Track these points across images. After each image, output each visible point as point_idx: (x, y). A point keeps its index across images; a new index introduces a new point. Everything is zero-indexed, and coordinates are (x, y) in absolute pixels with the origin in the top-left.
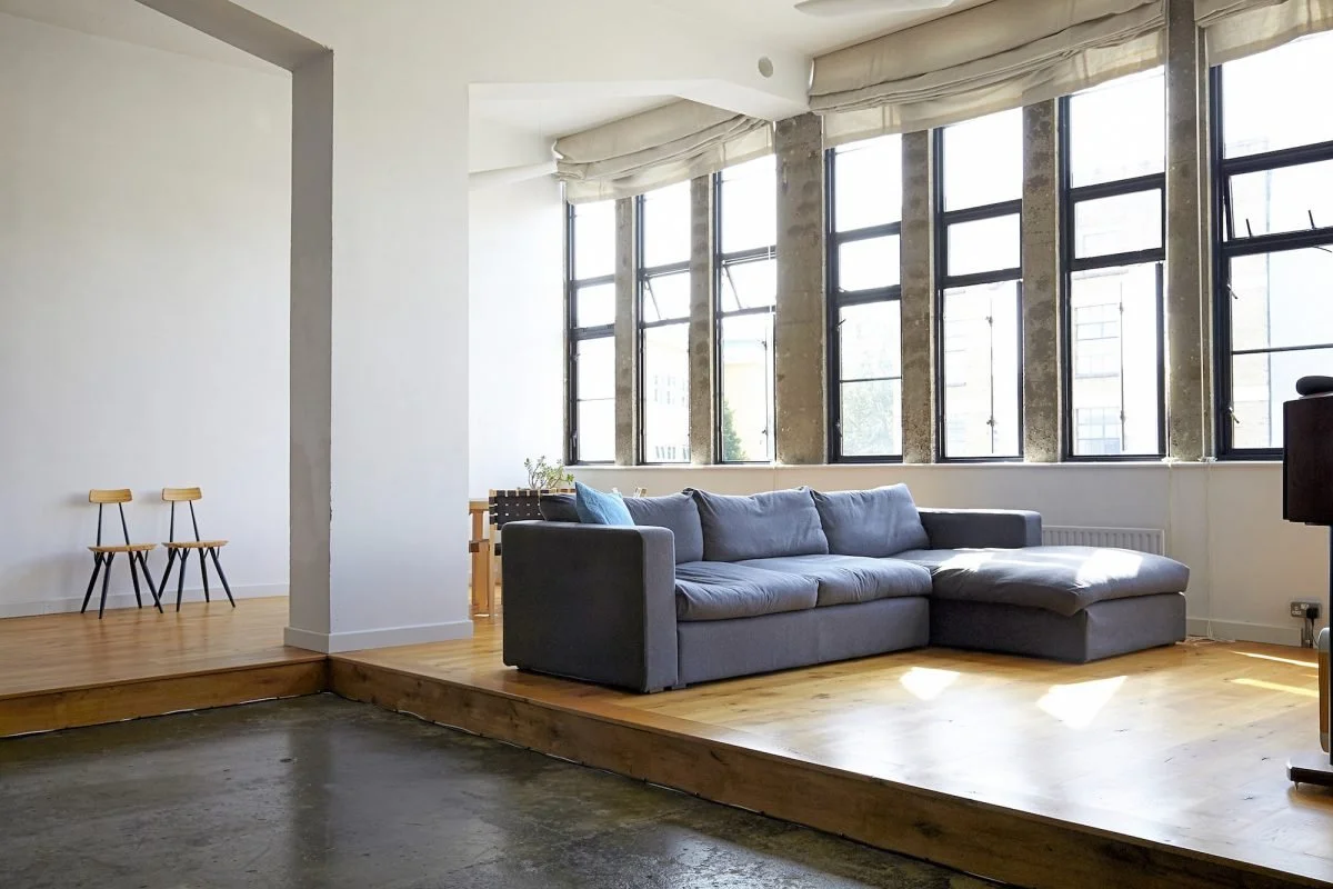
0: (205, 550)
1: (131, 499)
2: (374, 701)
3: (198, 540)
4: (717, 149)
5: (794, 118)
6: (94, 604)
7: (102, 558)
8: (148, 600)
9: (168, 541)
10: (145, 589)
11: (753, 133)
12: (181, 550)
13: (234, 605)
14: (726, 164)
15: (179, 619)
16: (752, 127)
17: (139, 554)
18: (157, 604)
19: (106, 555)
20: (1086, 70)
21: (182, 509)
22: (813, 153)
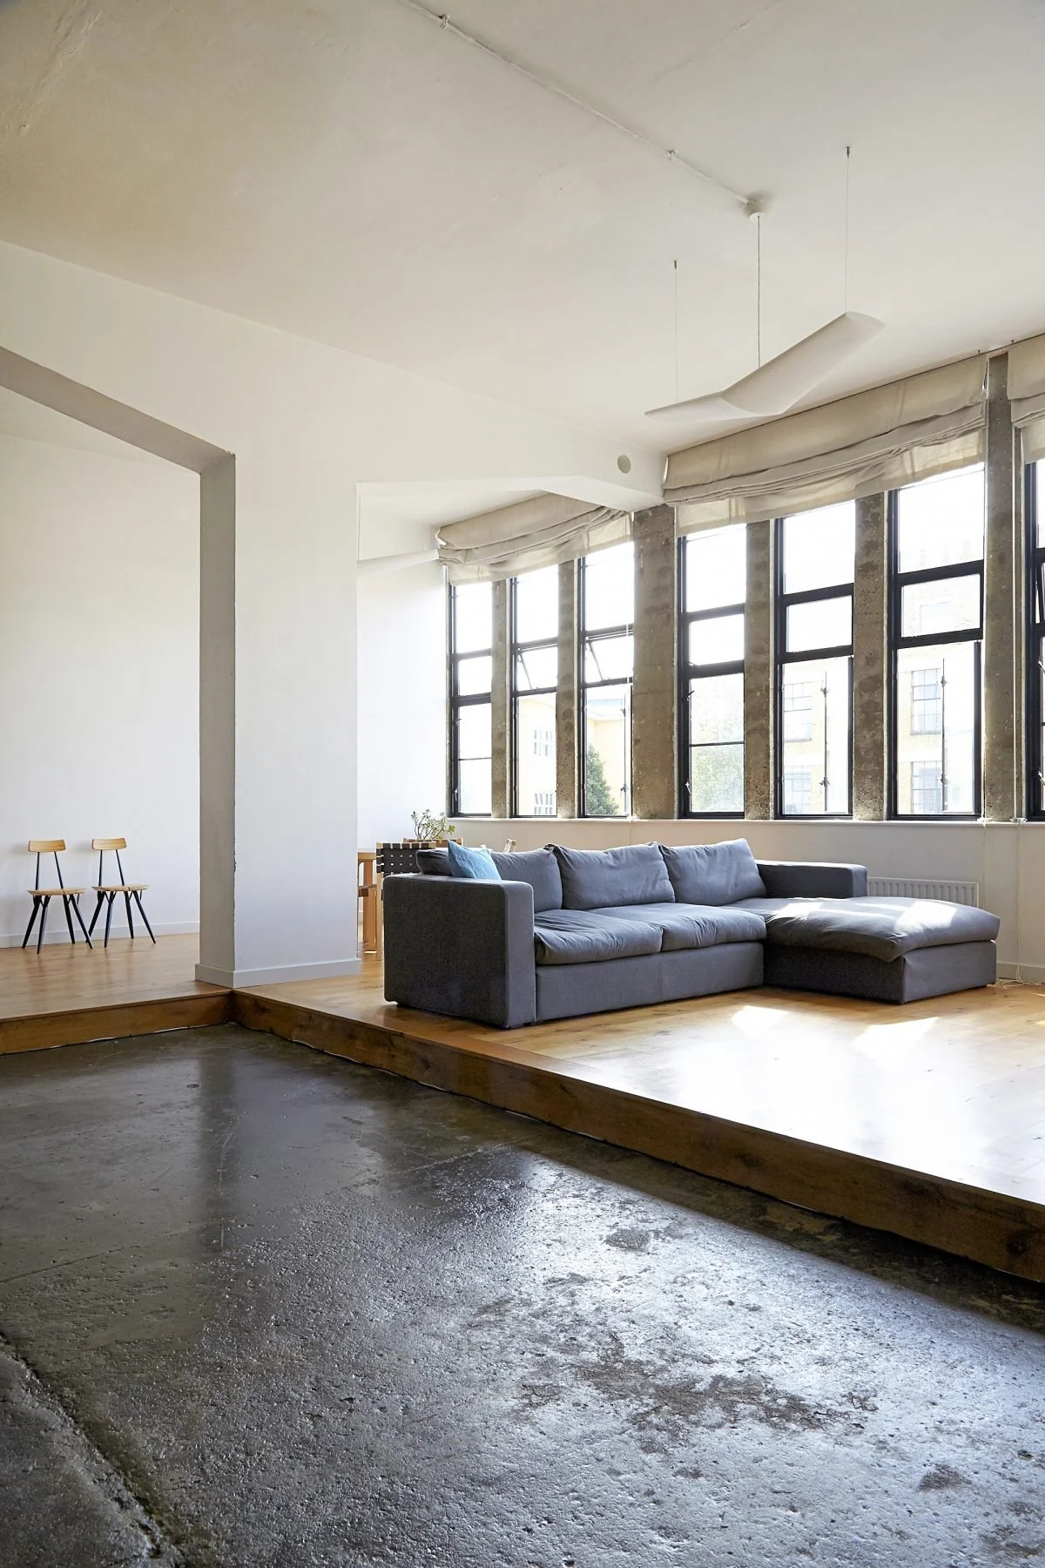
0: (129, 893)
1: (65, 849)
2: (272, 1032)
3: (123, 884)
4: (581, 537)
5: (650, 509)
6: (33, 940)
7: (40, 901)
8: (80, 938)
9: (97, 885)
10: (77, 930)
11: (613, 523)
12: (108, 893)
13: (155, 942)
14: (589, 550)
15: (106, 954)
16: (612, 517)
17: (72, 897)
18: (88, 941)
19: (43, 898)
20: (913, 466)
21: (109, 857)
22: (667, 540)
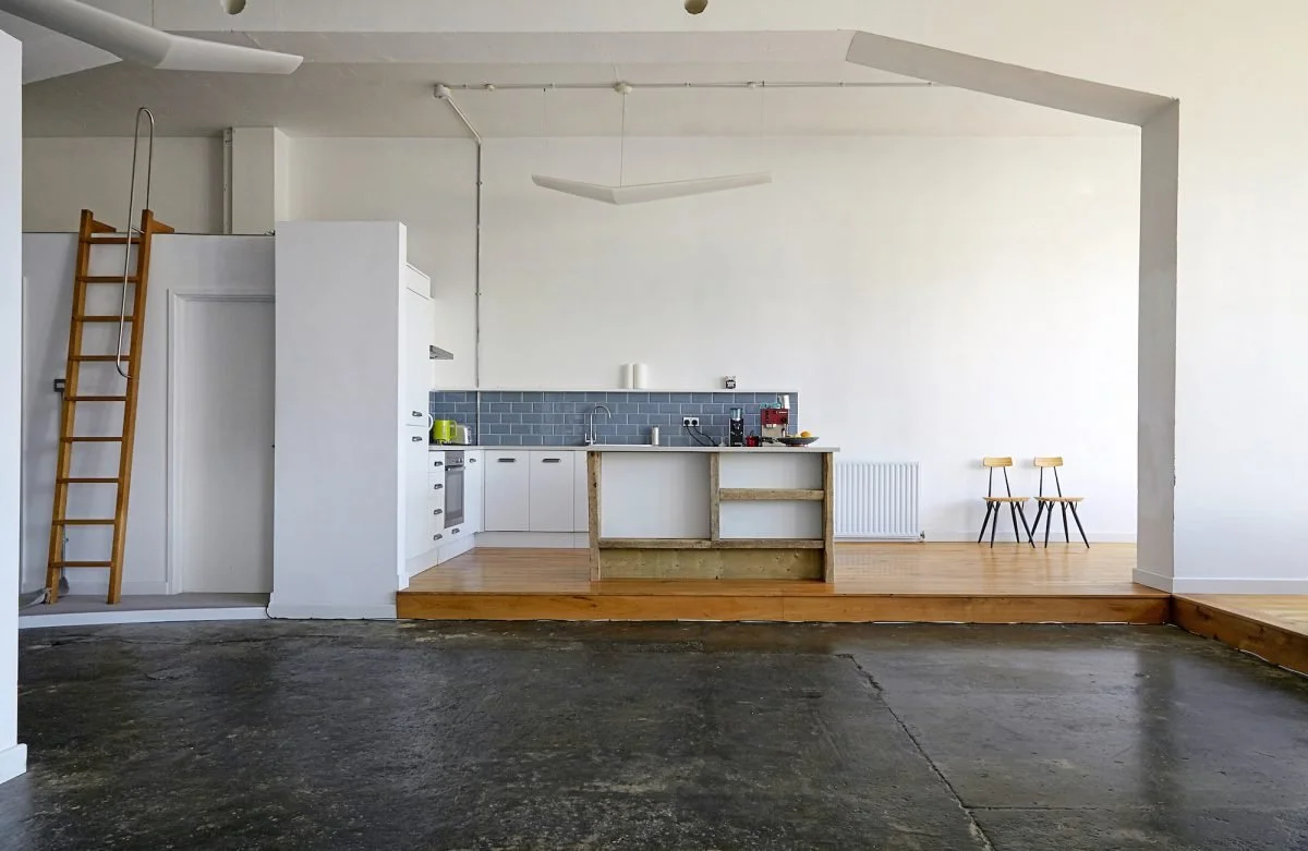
0: (1065, 504)
1: (1011, 464)
2: (1216, 638)
3: (1060, 495)
6: (987, 537)
7: (992, 505)
8: (1024, 537)
9: (1038, 496)
10: (1022, 530)
12: (1048, 503)
15: (1046, 553)
17: (1018, 504)
18: (1031, 541)
19: (995, 504)
21: (1049, 473)
